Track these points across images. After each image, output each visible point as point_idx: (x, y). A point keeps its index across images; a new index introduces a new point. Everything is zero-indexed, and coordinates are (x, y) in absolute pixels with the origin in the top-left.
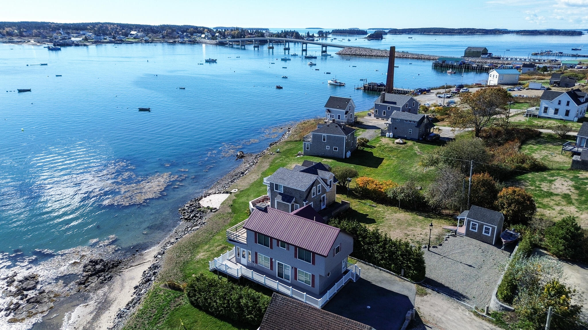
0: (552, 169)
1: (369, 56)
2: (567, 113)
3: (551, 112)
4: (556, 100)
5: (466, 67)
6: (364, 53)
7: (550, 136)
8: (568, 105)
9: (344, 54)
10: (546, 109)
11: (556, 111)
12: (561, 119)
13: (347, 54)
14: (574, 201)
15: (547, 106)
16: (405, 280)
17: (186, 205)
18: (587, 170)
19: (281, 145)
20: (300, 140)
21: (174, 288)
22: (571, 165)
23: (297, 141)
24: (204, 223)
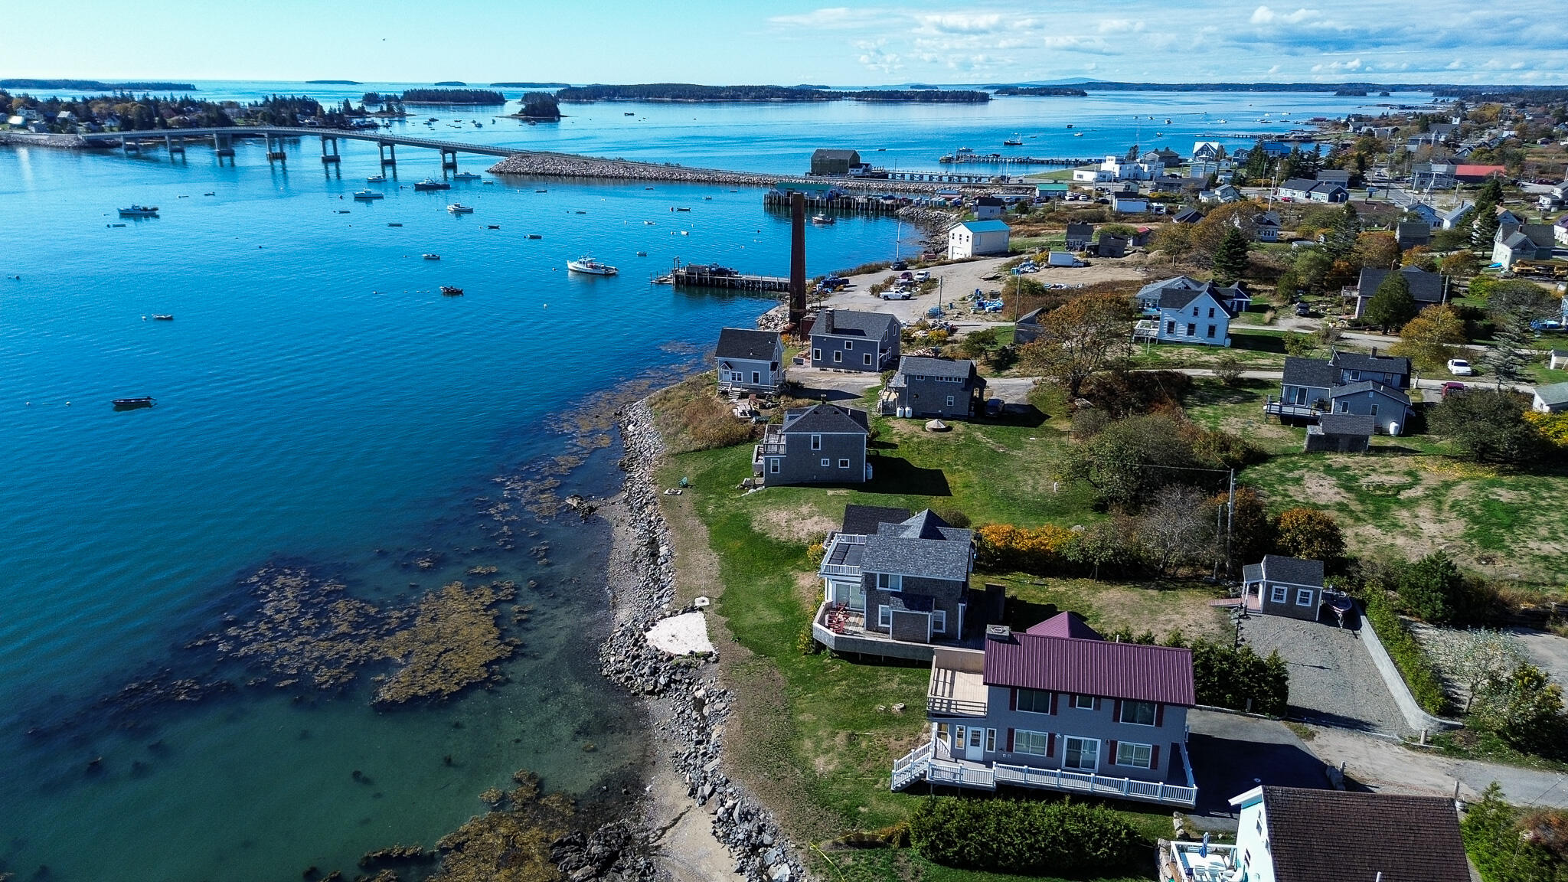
0: (1276, 456)
1: (583, 176)
2: (1212, 331)
3: (1181, 331)
4: (1189, 308)
5: (842, 203)
6: (568, 169)
7: (1209, 383)
8: (1211, 315)
9: (512, 173)
10: (1171, 325)
11: (1191, 329)
12: (1201, 344)
13: (520, 173)
14: (1361, 515)
15: (1173, 319)
16: (1259, 717)
17: (612, 659)
18: (1335, 450)
19: (671, 465)
20: (708, 448)
21: (860, 844)
22: (1305, 444)
23: (699, 450)
24: (725, 692)
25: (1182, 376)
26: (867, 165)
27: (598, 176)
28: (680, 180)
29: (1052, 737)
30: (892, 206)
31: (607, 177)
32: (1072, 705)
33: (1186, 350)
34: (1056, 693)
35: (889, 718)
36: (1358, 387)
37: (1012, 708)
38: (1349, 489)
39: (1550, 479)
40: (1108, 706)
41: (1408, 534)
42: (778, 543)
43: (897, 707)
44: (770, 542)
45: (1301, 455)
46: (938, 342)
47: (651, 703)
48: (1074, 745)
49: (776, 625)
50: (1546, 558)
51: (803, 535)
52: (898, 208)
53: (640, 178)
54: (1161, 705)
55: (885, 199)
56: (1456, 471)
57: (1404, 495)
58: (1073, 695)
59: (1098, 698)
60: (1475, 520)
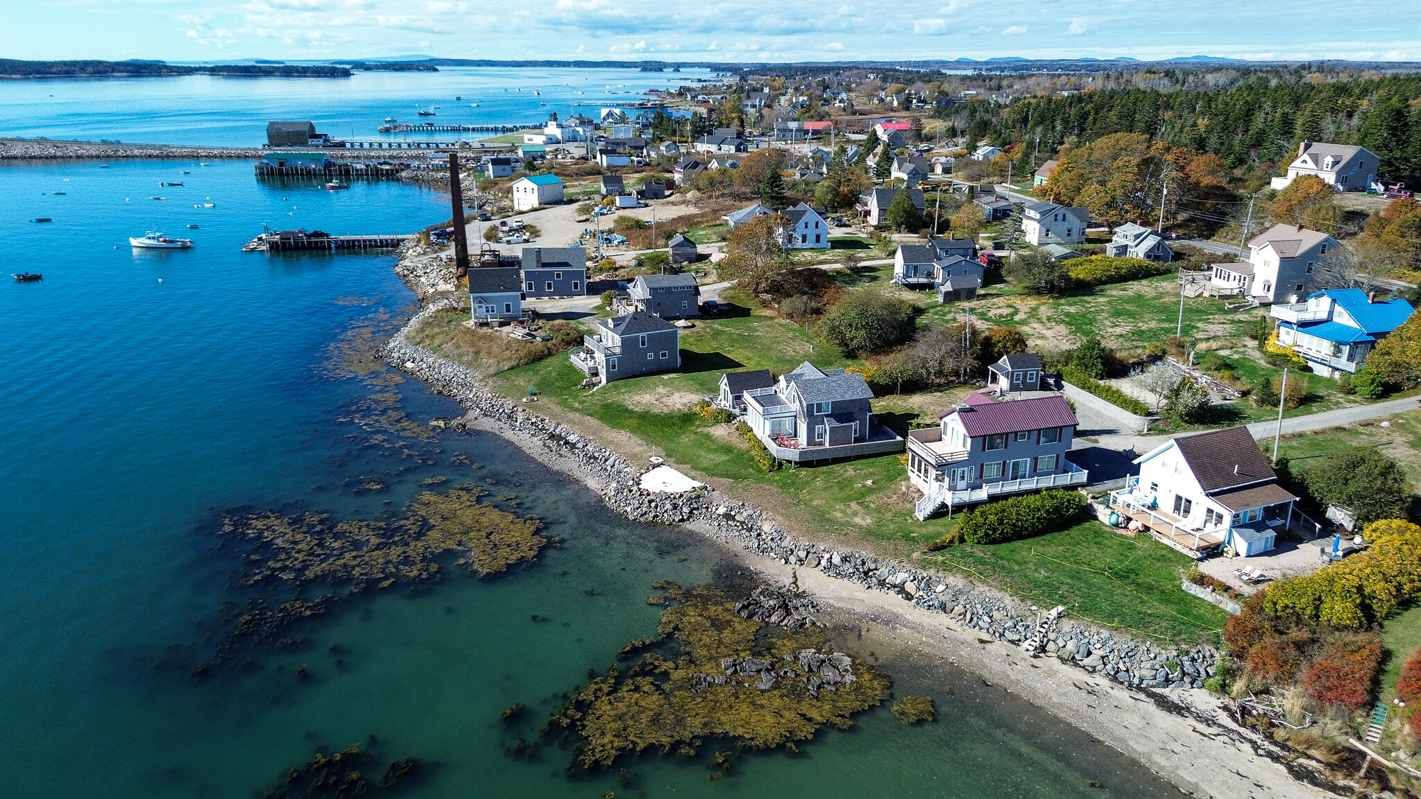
0: (928, 308)
2: (818, 238)
3: (798, 241)
4: (801, 223)
7: (839, 272)
8: (817, 226)
10: (790, 236)
11: (804, 239)
12: (815, 248)
15: (791, 232)
17: (628, 509)
18: (959, 300)
19: (500, 383)
20: (518, 366)
21: (937, 548)
22: (940, 299)
23: (512, 368)
24: (743, 505)
25: (821, 270)
26: (325, 135)
27: (23, 158)
28: (127, 156)
29: (1004, 462)
30: (392, 170)
31: (34, 157)
32: (1016, 440)
33: (806, 254)
34: (1007, 434)
35: (870, 490)
36: (952, 260)
37: (984, 450)
38: (987, 320)
39: (1086, 298)
40: (1034, 435)
41: (1039, 338)
42: (666, 415)
43: (869, 482)
44: (658, 415)
45: (941, 306)
46: (610, 269)
47: (689, 526)
48: (1016, 465)
49: (728, 461)
50: (1121, 336)
51: (678, 406)
52: (397, 172)
53: (78, 157)
54: (1061, 428)
55: (381, 164)
56: (1032, 302)
57: (1017, 318)
58: (1016, 433)
59: (1029, 431)
60: (1069, 323)
